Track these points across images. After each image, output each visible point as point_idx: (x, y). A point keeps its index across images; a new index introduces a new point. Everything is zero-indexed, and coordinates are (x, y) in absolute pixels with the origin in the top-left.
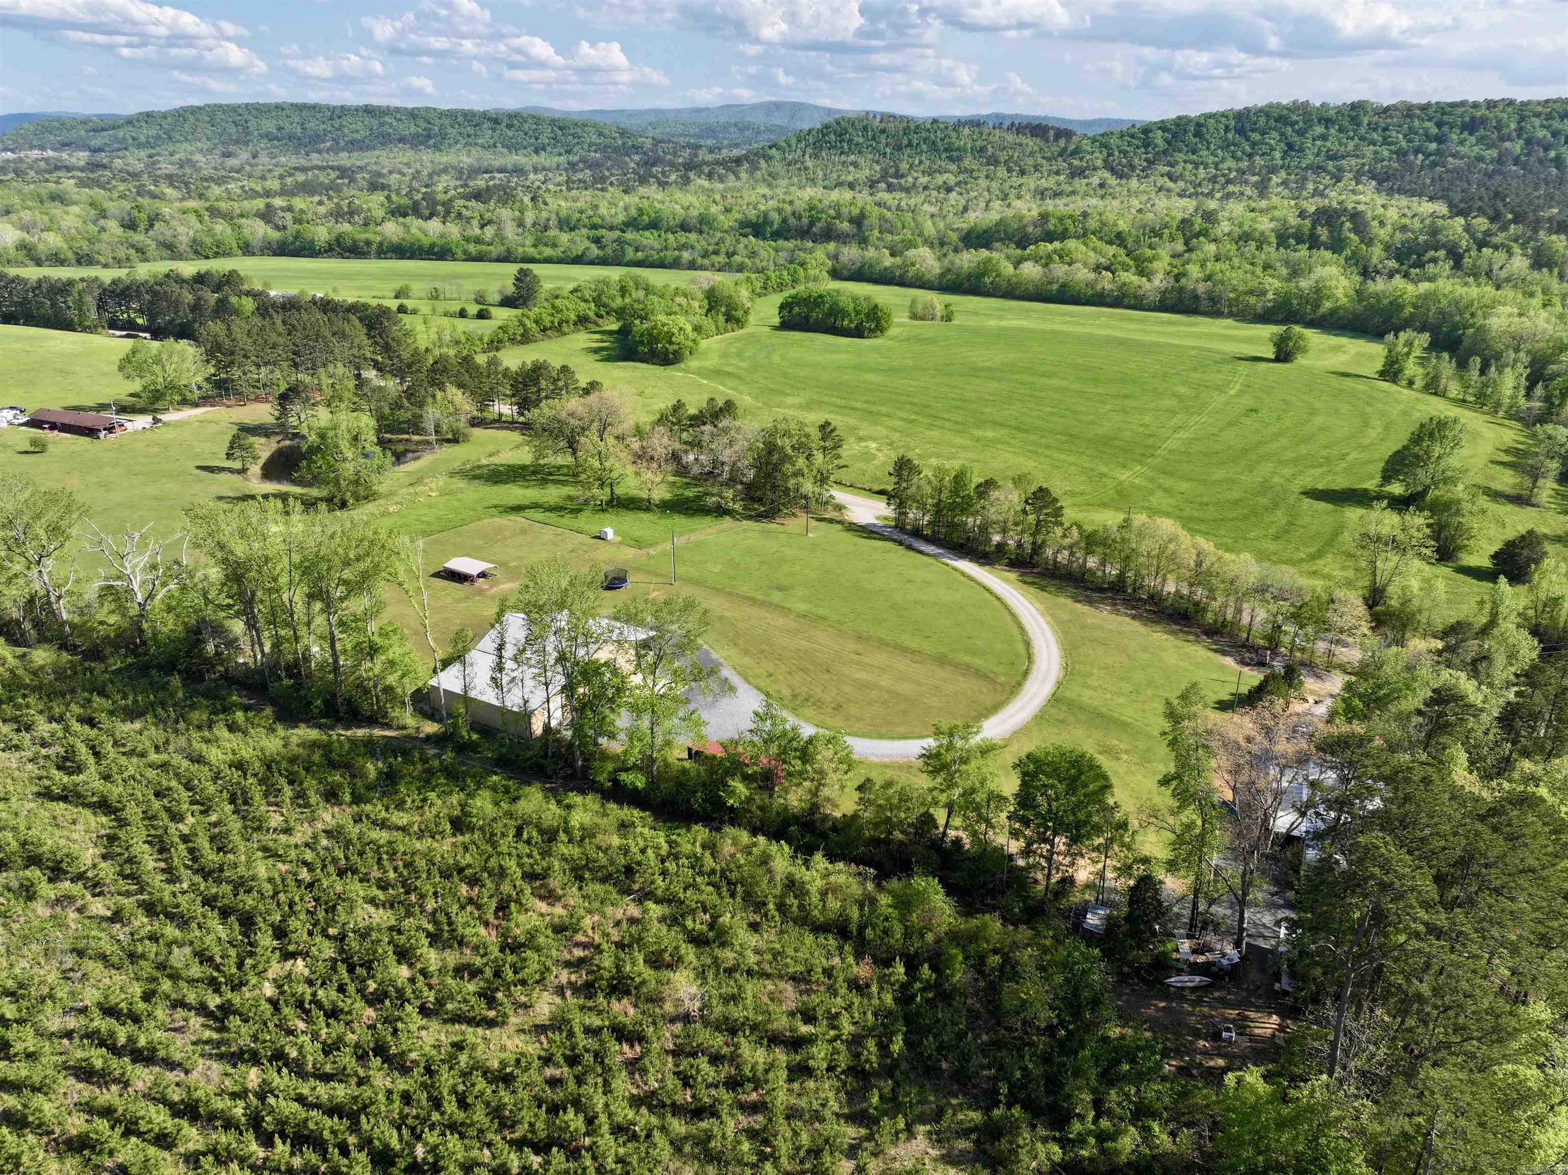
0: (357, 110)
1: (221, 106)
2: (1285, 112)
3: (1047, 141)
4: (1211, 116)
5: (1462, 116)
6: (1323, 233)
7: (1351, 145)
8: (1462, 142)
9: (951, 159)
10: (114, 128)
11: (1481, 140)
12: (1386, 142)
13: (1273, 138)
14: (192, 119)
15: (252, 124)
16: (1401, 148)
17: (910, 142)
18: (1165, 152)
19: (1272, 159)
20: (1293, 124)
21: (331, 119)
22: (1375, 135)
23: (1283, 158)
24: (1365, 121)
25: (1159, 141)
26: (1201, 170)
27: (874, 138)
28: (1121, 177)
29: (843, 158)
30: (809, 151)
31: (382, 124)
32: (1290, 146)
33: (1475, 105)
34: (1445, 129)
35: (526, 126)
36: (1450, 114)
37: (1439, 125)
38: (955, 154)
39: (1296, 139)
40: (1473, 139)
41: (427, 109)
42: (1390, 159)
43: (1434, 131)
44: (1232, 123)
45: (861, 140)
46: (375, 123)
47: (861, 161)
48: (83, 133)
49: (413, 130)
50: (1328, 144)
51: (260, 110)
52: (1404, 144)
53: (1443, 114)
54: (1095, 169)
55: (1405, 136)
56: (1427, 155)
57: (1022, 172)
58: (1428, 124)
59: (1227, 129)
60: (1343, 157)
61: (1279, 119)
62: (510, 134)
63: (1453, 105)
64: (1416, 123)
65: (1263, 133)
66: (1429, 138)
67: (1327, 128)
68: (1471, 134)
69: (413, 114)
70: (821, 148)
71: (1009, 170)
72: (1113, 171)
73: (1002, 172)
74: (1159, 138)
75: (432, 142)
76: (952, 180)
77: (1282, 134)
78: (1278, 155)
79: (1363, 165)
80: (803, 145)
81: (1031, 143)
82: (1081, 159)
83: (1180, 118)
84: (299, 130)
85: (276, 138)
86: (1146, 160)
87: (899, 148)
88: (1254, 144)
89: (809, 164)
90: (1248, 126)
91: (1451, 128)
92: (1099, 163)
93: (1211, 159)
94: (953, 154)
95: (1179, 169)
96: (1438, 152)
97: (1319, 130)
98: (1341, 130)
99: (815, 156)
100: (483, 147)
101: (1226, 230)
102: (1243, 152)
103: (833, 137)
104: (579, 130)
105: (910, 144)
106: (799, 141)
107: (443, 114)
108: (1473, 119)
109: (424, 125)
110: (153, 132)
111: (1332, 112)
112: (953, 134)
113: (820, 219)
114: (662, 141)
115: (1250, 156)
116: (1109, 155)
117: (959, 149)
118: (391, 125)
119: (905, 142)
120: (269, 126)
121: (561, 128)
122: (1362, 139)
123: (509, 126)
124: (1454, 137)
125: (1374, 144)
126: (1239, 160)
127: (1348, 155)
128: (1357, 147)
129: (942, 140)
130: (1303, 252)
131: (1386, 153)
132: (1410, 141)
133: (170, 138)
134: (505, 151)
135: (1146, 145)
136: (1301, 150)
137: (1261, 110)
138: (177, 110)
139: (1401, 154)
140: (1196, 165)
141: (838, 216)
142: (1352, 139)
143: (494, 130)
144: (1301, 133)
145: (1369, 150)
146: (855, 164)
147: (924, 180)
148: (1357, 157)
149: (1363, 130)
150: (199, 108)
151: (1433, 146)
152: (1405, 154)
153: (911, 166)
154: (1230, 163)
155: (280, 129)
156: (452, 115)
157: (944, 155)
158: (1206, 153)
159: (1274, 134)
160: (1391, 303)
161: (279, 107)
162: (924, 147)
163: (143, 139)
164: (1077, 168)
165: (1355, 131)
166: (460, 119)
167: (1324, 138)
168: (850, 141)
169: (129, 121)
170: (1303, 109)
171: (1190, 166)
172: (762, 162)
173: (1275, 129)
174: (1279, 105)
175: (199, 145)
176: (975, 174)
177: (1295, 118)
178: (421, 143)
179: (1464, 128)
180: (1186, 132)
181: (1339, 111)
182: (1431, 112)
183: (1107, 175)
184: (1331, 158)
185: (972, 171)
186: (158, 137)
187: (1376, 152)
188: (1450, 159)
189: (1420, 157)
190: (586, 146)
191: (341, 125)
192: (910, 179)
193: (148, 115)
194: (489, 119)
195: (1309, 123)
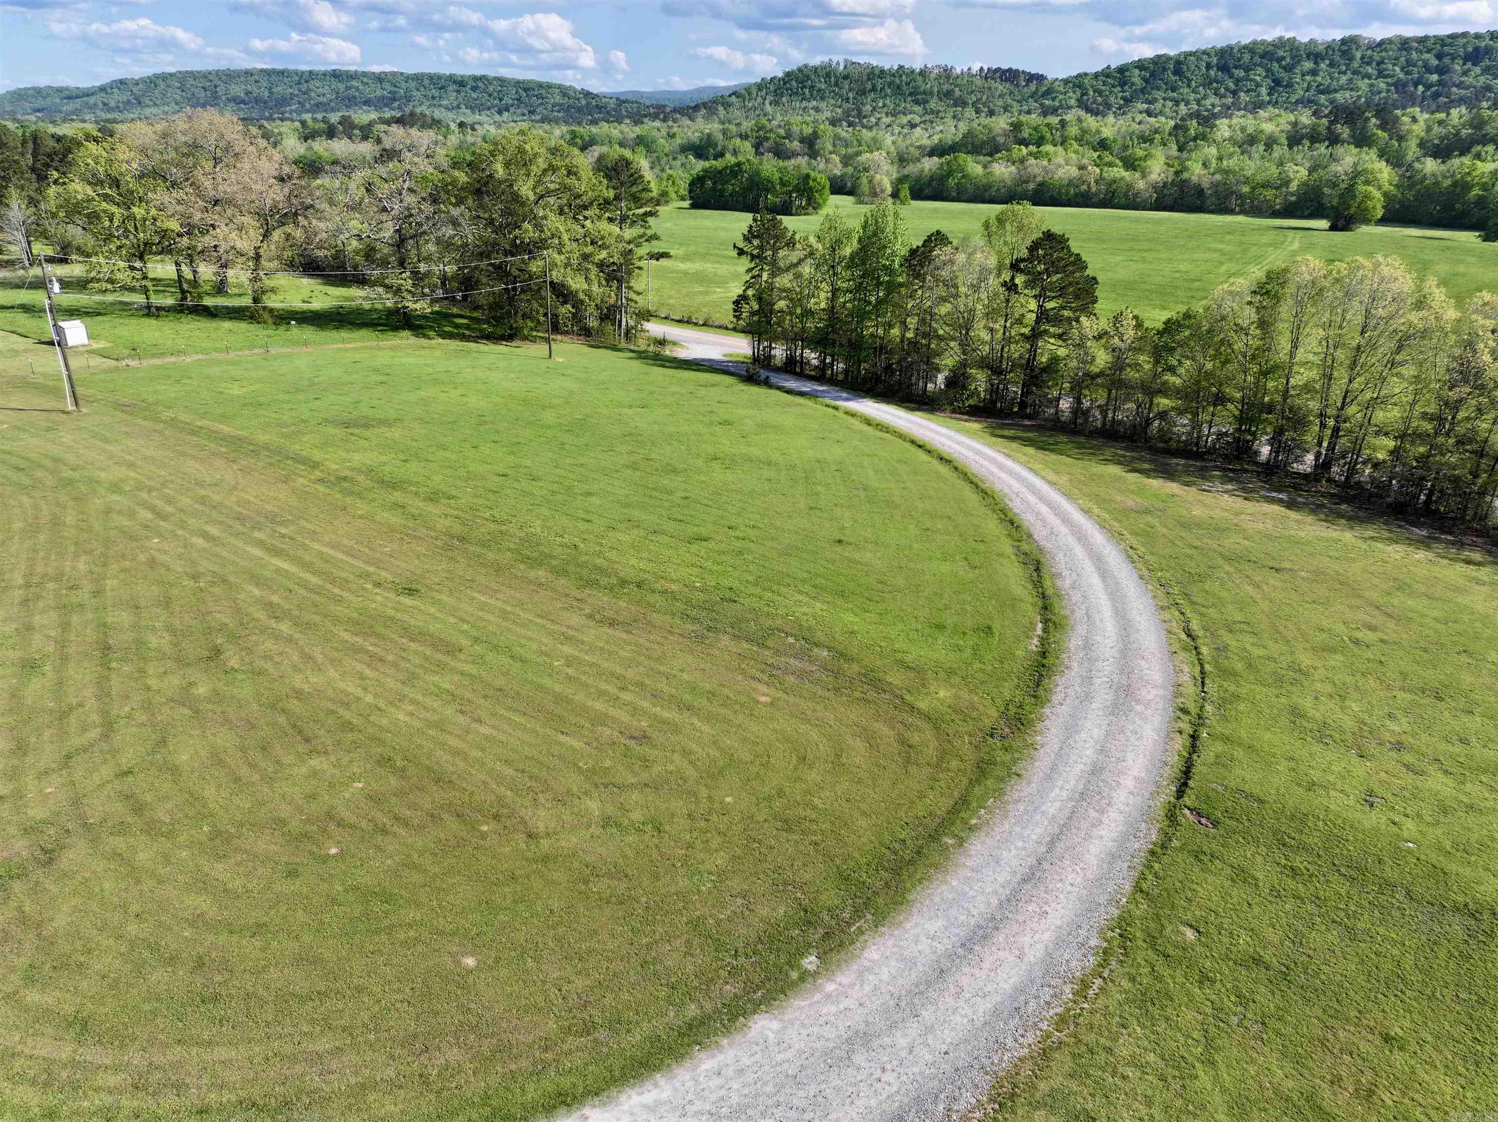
0: (324, 74)
1: (192, 72)
2: (1271, 48)
3: (1017, 85)
4: (1191, 54)
5: (1464, 46)
6: (1344, 131)
7: (1344, 79)
8: (1465, 73)
9: (917, 102)
10: (88, 95)
11: (1486, 70)
12: (1381, 74)
13: (1258, 74)
14: (162, 85)
15: (221, 90)
16: (1399, 80)
17: (874, 86)
18: (1143, 91)
19: (1259, 95)
20: (1280, 60)
21: (299, 83)
22: (1369, 70)
23: (1269, 94)
24: (1358, 55)
25: (1137, 80)
26: (1182, 106)
27: (836, 85)
28: (1097, 114)
29: (804, 104)
30: (770, 98)
31: (348, 88)
32: (1277, 82)
33: (1478, 36)
34: (1447, 60)
35: (491, 88)
36: (1450, 45)
37: (1439, 57)
38: (920, 97)
39: (1283, 74)
40: (1478, 70)
41: (394, 74)
42: (1388, 91)
43: (1435, 62)
44: (1215, 60)
45: (823, 86)
46: (341, 87)
47: (823, 105)
48: (58, 100)
49: (379, 93)
50: (1319, 79)
51: (230, 76)
52: (1402, 76)
53: (1442, 46)
54: (1069, 108)
55: (1402, 69)
56: (1428, 87)
57: (991, 113)
58: (1426, 56)
59: (1209, 66)
60: (1336, 91)
61: (1265, 55)
62: (474, 95)
63: (1453, 36)
64: (1414, 55)
65: (1247, 70)
66: (1428, 70)
67: (1316, 63)
68: (1474, 64)
69: (379, 78)
70: (782, 95)
71: (978, 111)
72: (1089, 110)
73: (969, 112)
74: (1136, 77)
75: (396, 104)
76: (917, 119)
77: (1268, 70)
78: (1264, 91)
79: (1359, 97)
80: (763, 93)
81: (1000, 87)
82: (1054, 99)
83: (1159, 57)
84: (266, 93)
85: (243, 102)
86: (1122, 98)
87: (863, 92)
88: (1237, 81)
89: (768, 108)
90: (1231, 63)
91: (1453, 59)
92: (1073, 102)
93: (1192, 96)
94: (919, 97)
95: (1159, 105)
96: (1440, 83)
97: (1308, 65)
98: (1331, 65)
99: (776, 103)
100: (447, 108)
101: (1227, 134)
102: (1227, 89)
103: (794, 83)
104: (543, 91)
105: (874, 89)
106: (760, 90)
107: (408, 78)
108: (1477, 49)
109: (389, 88)
110: (124, 98)
111: (1321, 48)
112: (920, 78)
113: (767, 139)
114: (624, 102)
115: (1234, 93)
116: (1083, 95)
117: (924, 93)
118: (357, 89)
119: (869, 86)
120: (237, 90)
121: (525, 90)
122: (1355, 72)
123: (474, 89)
124: (1457, 67)
125: (1369, 78)
126: (1224, 96)
127: (1342, 88)
128: (1350, 80)
129: (908, 84)
130: (1322, 149)
131: (1383, 86)
132: (1407, 73)
133: (140, 103)
134: (468, 111)
135: (1123, 84)
136: (1289, 85)
137: (1245, 47)
138: (149, 77)
139: (1400, 86)
140: (1177, 103)
141: (789, 136)
142: (1345, 73)
143: (458, 91)
144: (1288, 69)
145: (1363, 84)
146: (817, 109)
147: (886, 120)
148: (1352, 90)
149: (1355, 64)
150: (171, 75)
151: (1435, 77)
152: (1405, 85)
153: (874, 109)
154: (1212, 100)
155: (248, 93)
156: (418, 78)
157: (909, 99)
158: (1186, 90)
159: (1260, 70)
160: (1455, 184)
161: (248, 73)
162: (889, 91)
163: (113, 104)
164: (1049, 107)
165: (1347, 65)
166: (426, 82)
167: (1314, 73)
168: (812, 87)
169: (102, 89)
170: (1291, 45)
171: (1169, 104)
172: (720, 108)
173: (1260, 65)
174: (1263, 42)
175: (166, 108)
176: (941, 114)
177: (1281, 53)
178: (386, 105)
179: (1466, 58)
180: (1164, 69)
181: (1329, 47)
182: (1429, 44)
183: (1081, 113)
184: (1322, 92)
185: (939, 111)
186: (128, 102)
187: (1371, 85)
188: (1454, 89)
189: (1421, 88)
190: (549, 107)
191: (309, 90)
192: (873, 120)
193: (122, 82)
194: (455, 82)
195: (1297, 59)
